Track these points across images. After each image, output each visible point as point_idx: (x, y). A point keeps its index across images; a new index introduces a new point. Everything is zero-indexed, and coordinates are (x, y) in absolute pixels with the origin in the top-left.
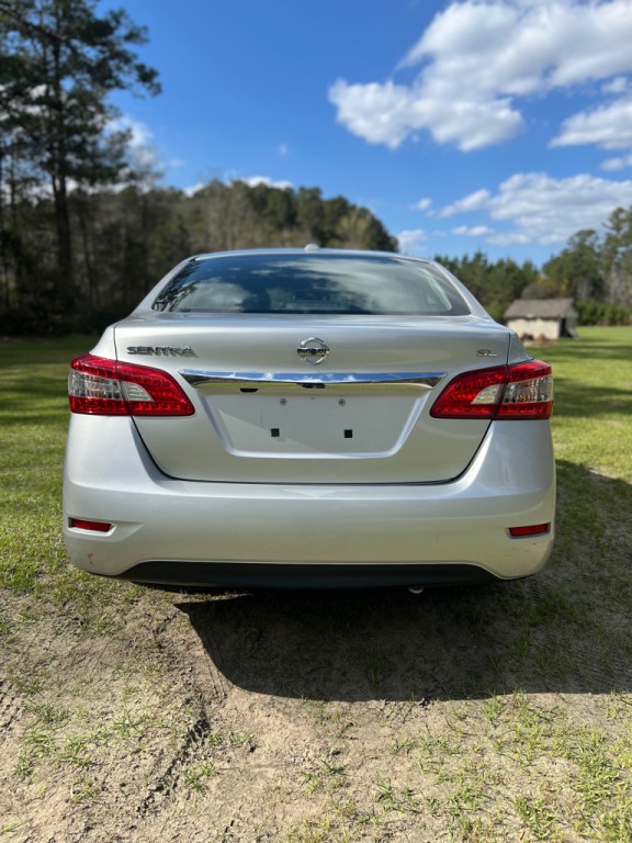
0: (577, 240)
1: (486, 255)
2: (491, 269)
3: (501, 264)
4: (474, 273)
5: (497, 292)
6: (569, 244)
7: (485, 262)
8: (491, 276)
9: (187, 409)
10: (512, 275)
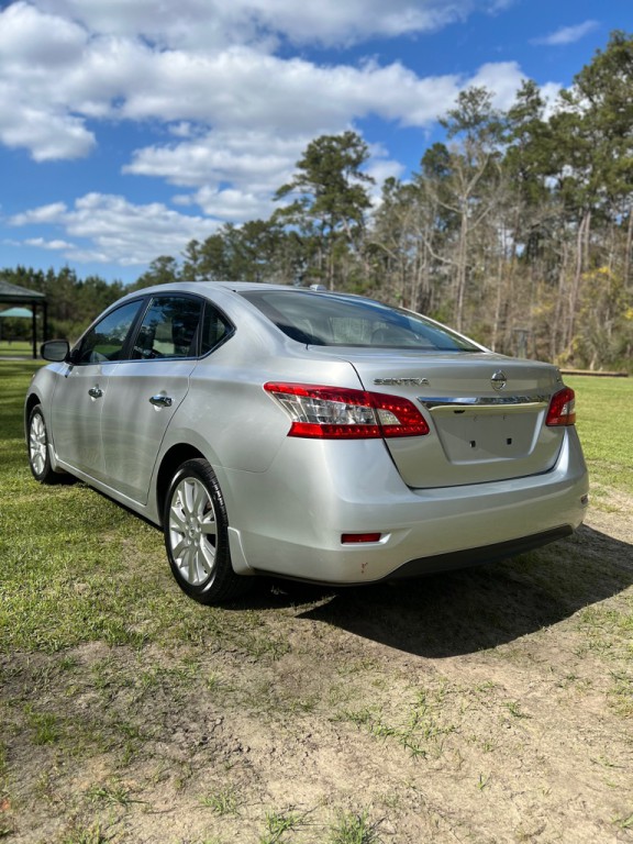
0: (159, 265)
1: (74, 271)
2: (80, 285)
3: (90, 281)
4: (63, 289)
5: (88, 310)
6: (151, 268)
7: (75, 278)
8: (80, 293)
9: (424, 431)
10: (102, 294)
